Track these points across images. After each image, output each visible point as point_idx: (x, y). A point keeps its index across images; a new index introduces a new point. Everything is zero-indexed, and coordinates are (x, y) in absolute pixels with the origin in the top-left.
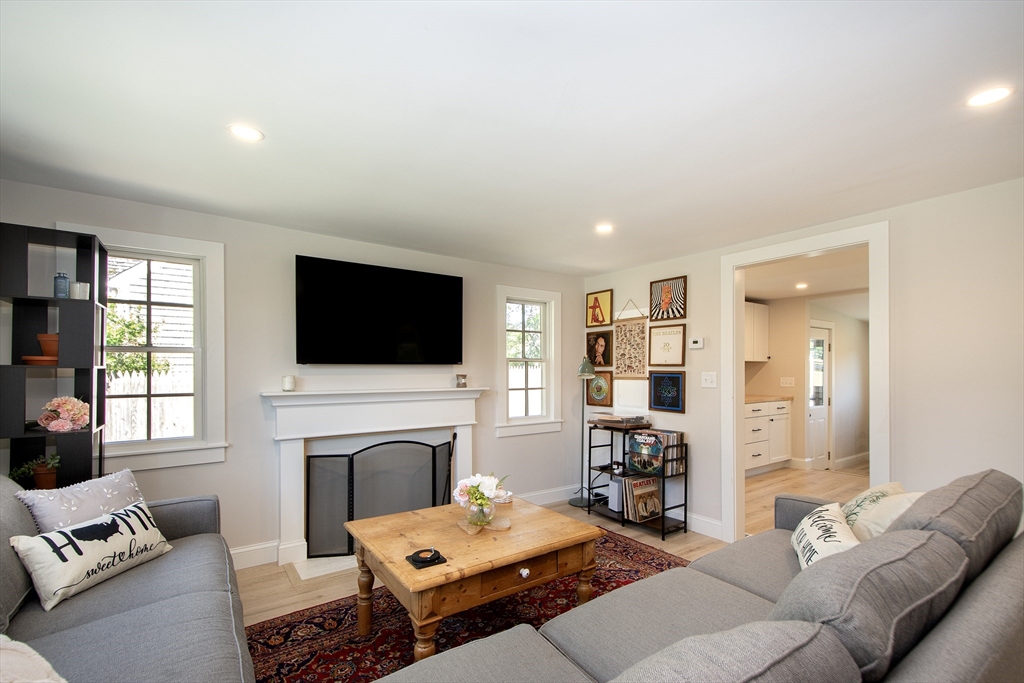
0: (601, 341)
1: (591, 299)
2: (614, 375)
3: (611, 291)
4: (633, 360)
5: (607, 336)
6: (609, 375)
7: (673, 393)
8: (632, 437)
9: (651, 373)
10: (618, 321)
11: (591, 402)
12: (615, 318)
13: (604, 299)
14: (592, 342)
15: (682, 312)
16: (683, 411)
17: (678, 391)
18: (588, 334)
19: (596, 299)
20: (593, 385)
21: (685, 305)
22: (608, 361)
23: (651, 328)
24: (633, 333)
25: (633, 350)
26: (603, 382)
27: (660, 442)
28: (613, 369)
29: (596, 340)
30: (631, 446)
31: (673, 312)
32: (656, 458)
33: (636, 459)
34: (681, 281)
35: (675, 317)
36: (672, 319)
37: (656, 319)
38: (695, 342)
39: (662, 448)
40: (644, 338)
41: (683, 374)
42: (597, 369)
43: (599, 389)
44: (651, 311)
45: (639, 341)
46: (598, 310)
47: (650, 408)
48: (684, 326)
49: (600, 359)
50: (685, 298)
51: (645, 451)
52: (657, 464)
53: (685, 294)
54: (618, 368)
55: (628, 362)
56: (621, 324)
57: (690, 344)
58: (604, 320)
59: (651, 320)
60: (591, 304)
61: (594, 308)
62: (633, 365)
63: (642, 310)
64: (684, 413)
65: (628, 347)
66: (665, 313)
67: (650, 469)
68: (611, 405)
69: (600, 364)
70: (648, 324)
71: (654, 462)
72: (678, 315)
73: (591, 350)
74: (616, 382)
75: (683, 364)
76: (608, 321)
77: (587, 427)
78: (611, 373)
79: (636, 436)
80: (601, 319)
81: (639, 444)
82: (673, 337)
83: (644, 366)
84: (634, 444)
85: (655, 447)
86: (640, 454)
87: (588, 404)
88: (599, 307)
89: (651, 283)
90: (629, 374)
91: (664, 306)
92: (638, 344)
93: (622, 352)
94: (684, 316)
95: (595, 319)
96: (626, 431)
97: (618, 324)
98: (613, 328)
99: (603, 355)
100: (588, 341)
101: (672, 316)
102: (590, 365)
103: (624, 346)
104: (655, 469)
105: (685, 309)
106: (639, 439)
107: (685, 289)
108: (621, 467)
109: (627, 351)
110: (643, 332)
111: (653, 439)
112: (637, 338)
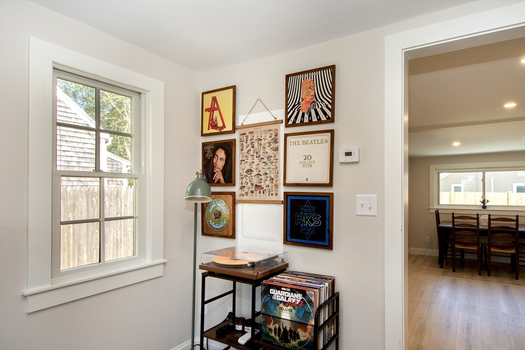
0: (221, 154)
1: (208, 99)
2: (237, 197)
3: (234, 87)
4: (263, 177)
5: (228, 147)
6: (230, 197)
7: (317, 222)
8: (266, 292)
9: (286, 195)
10: (243, 127)
11: (207, 231)
12: (239, 123)
13: (225, 100)
14: (209, 155)
15: (329, 113)
16: (329, 247)
17: (323, 219)
18: (204, 145)
19: (214, 99)
20: (210, 210)
21: (333, 104)
22: (229, 178)
23: (286, 135)
24: (263, 142)
25: (262, 165)
26: (222, 206)
27: (310, 302)
28: (236, 189)
29: (214, 152)
30: (265, 305)
31: (317, 114)
32: (304, 326)
33: (272, 326)
34: (328, 73)
35: (320, 121)
36: (316, 123)
37: (294, 125)
38: (349, 154)
39: (313, 311)
40: (277, 149)
41: (330, 196)
42: (214, 189)
43: (218, 215)
44: (287, 113)
45: (271, 153)
46: (216, 113)
47: (286, 241)
48: (332, 132)
49: (219, 176)
50: (333, 95)
51: (286, 315)
52: (304, 336)
53: (333, 90)
54: (242, 188)
55: (255, 181)
56: (247, 131)
57: (340, 157)
58: (224, 126)
59: (287, 126)
60: (208, 105)
61: (211, 110)
62: (262, 184)
63: (275, 112)
64: (331, 249)
65: (256, 161)
66: (306, 116)
67: (294, 343)
68: (233, 237)
69: (219, 183)
70: (282, 130)
71: (301, 332)
72: (324, 118)
73: (208, 165)
74: (239, 207)
75: (330, 185)
76: (229, 127)
77: (200, 272)
78: (233, 194)
79: (272, 291)
80: (220, 124)
81: (277, 303)
82: (317, 147)
83: (277, 186)
84: (269, 301)
85: (302, 308)
86: (278, 319)
87: (204, 234)
88: (218, 109)
89: (288, 77)
90: (257, 196)
91: (304, 107)
92: (269, 157)
93: (248, 167)
94: (331, 120)
95: (213, 125)
96: (255, 283)
97: (242, 131)
98: (236, 136)
99: (224, 171)
100: (204, 153)
101: (315, 119)
102: (204, 184)
103: (250, 160)
104: (301, 343)
105: (332, 110)
106: (277, 295)
107: (333, 83)
108: (248, 329)
109: (254, 166)
110: (276, 141)
111: (299, 296)
112: (268, 149)
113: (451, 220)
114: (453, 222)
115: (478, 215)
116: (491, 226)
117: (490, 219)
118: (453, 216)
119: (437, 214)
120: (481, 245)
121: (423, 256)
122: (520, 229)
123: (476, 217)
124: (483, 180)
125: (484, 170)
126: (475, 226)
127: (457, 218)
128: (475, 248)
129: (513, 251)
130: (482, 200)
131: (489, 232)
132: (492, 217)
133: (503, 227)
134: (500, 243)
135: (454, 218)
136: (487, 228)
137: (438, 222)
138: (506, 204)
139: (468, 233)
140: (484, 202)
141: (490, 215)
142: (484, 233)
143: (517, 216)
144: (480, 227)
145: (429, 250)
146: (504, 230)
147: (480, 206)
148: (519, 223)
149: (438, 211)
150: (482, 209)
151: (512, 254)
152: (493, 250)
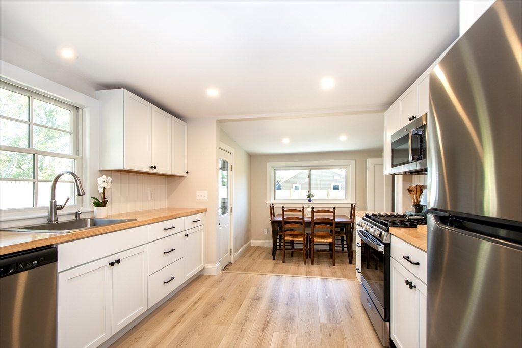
113: (282, 213)
114: (283, 215)
115: (303, 208)
116: (314, 218)
117: (313, 212)
118: (283, 210)
119: (272, 208)
120: (306, 236)
121: (261, 247)
122: (336, 220)
123: (301, 210)
124: (309, 177)
125: (310, 168)
126: (301, 219)
127: (287, 211)
128: (301, 239)
129: (331, 240)
130: (308, 194)
131: (312, 224)
132: (314, 210)
133: (323, 219)
134: (321, 233)
135: (284, 211)
136: (310, 219)
137: (273, 214)
138: (327, 198)
139: (296, 225)
140: (309, 196)
141: (313, 208)
142: (308, 224)
143: (334, 208)
144: (305, 220)
145: (267, 241)
146: (323, 222)
147: (306, 199)
148: (336, 214)
149: (273, 205)
150: (308, 202)
151: (330, 243)
152: (315, 240)
